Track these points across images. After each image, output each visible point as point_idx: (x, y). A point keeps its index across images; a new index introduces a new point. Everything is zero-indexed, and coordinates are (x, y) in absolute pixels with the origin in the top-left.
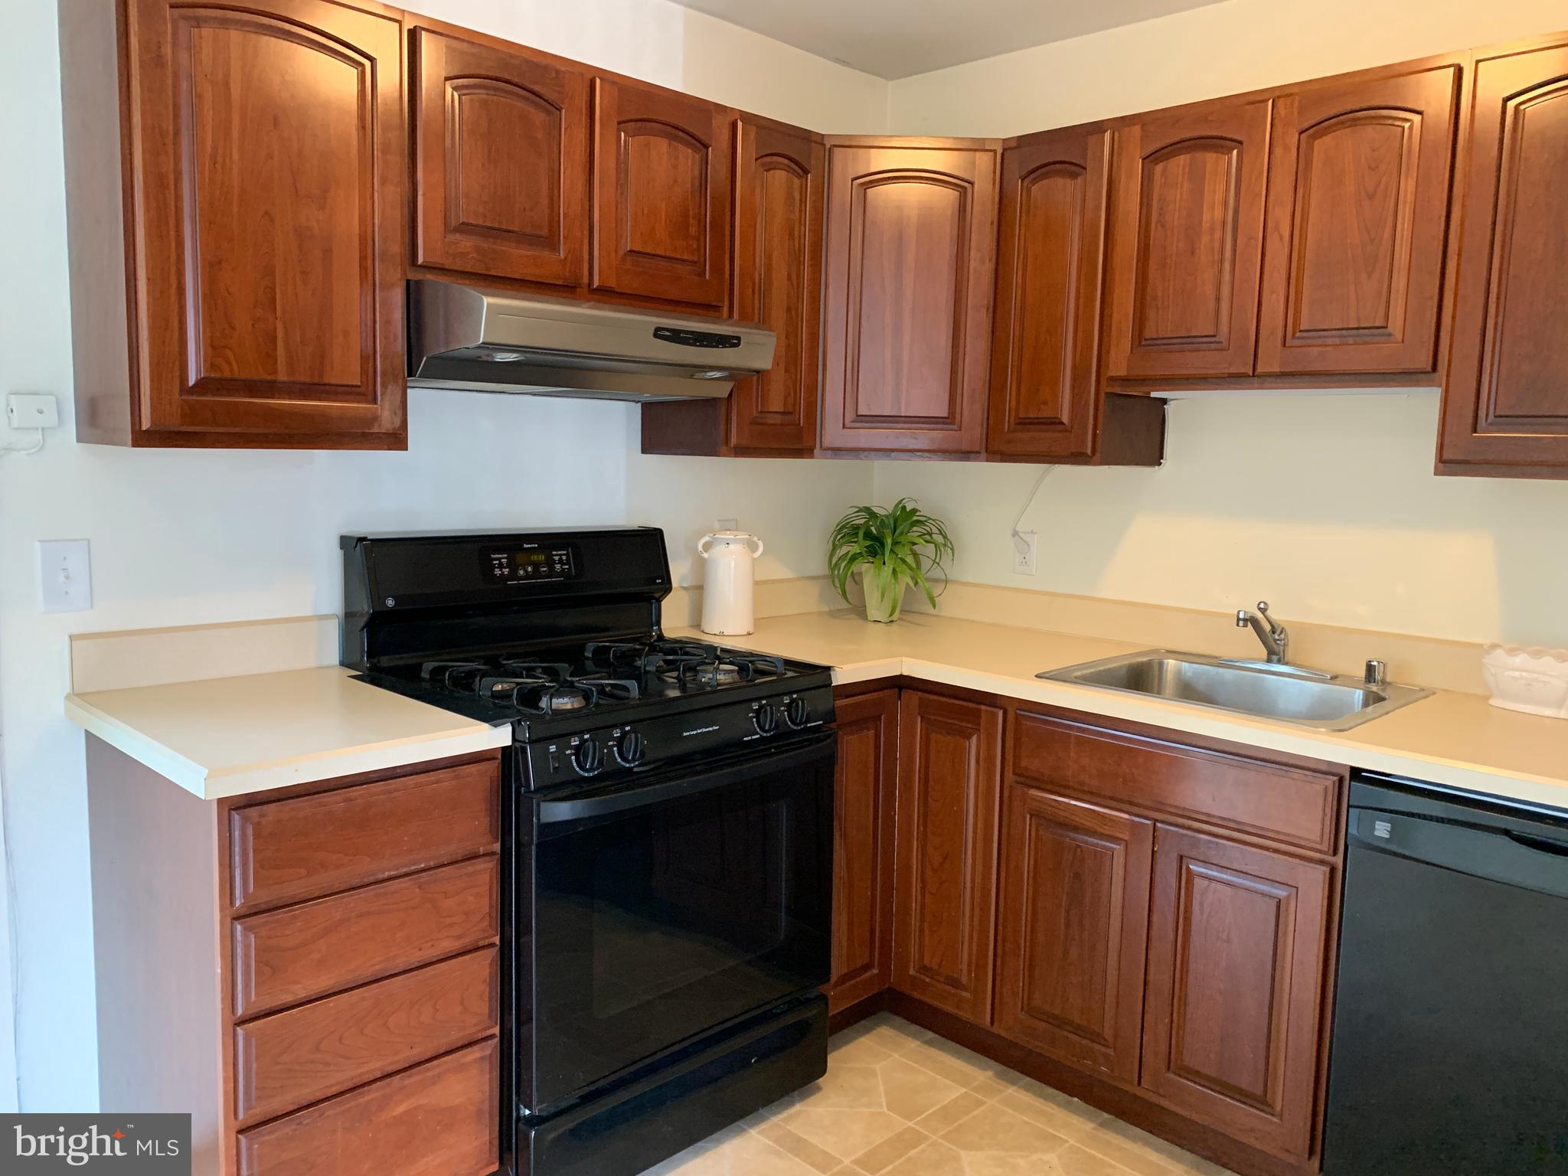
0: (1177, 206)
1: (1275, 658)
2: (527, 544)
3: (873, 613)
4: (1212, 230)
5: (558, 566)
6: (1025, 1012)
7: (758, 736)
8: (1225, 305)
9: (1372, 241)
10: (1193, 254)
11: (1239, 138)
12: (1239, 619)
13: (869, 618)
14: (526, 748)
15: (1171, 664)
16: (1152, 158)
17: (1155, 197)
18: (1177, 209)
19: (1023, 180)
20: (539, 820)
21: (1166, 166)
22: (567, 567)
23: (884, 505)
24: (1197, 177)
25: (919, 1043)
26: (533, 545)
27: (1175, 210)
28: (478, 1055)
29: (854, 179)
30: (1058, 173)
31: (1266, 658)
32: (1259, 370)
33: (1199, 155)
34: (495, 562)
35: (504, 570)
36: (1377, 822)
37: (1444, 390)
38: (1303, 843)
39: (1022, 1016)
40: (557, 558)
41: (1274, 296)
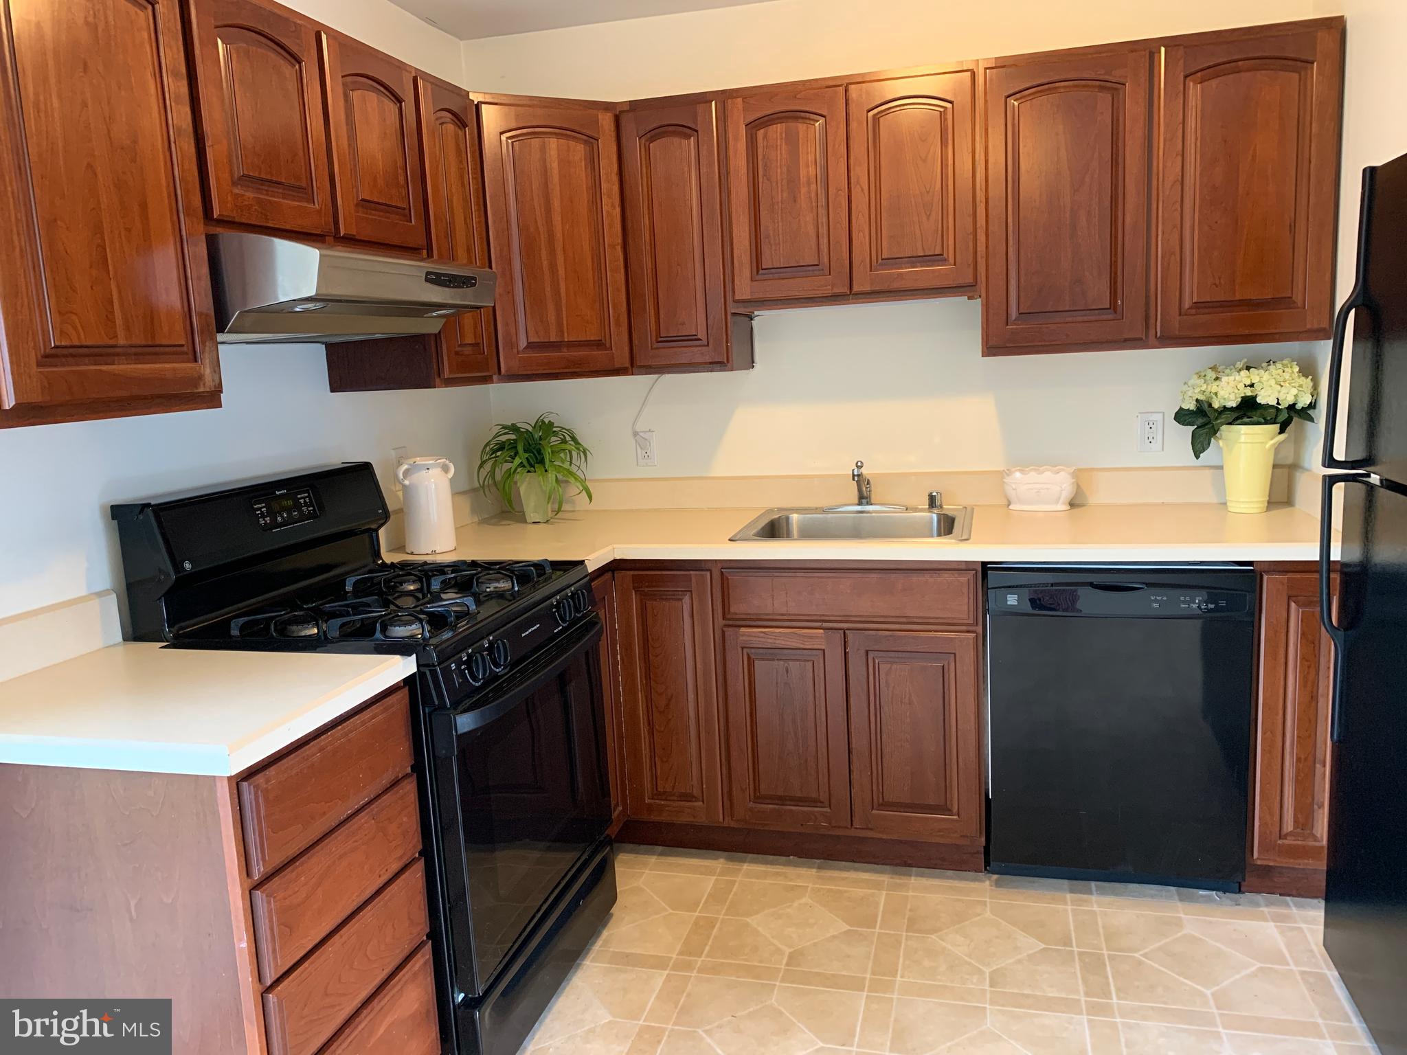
0: (779, 164)
1: (864, 501)
2: (278, 491)
3: (531, 516)
4: (809, 183)
5: (305, 509)
6: (753, 802)
7: (561, 627)
8: (824, 241)
9: (928, 192)
10: (795, 201)
11: (824, 114)
12: (854, 475)
13: (528, 521)
14: (436, 670)
15: (795, 517)
16: (754, 126)
17: (760, 157)
18: (779, 167)
19: (640, 138)
20: (456, 731)
21: (767, 133)
22: (311, 508)
23: (526, 420)
24: (792, 141)
25: (656, 857)
26: (283, 491)
27: (777, 167)
28: (422, 961)
29: (501, 133)
30: (674, 134)
31: (857, 502)
32: (856, 289)
33: (792, 124)
34: (257, 512)
35: (266, 519)
36: (1009, 596)
37: (985, 301)
38: (955, 621)
39: (751, 805)
40: (302, 501)
41: (861, 234)
